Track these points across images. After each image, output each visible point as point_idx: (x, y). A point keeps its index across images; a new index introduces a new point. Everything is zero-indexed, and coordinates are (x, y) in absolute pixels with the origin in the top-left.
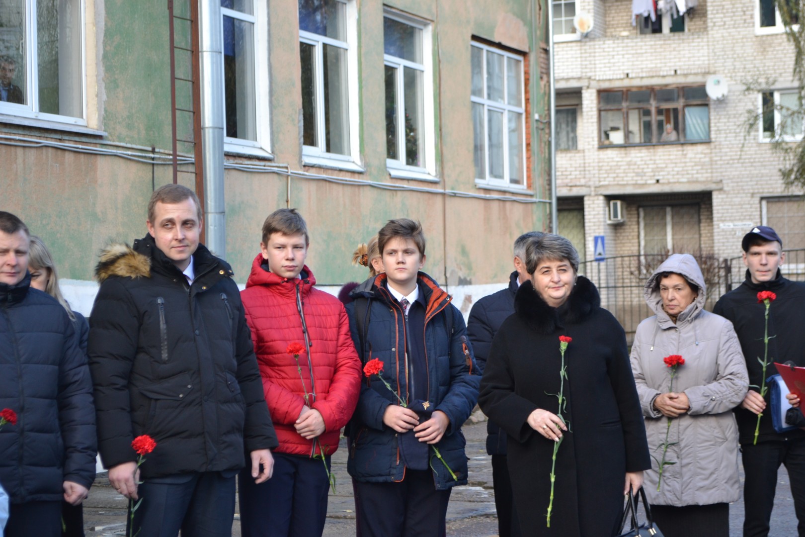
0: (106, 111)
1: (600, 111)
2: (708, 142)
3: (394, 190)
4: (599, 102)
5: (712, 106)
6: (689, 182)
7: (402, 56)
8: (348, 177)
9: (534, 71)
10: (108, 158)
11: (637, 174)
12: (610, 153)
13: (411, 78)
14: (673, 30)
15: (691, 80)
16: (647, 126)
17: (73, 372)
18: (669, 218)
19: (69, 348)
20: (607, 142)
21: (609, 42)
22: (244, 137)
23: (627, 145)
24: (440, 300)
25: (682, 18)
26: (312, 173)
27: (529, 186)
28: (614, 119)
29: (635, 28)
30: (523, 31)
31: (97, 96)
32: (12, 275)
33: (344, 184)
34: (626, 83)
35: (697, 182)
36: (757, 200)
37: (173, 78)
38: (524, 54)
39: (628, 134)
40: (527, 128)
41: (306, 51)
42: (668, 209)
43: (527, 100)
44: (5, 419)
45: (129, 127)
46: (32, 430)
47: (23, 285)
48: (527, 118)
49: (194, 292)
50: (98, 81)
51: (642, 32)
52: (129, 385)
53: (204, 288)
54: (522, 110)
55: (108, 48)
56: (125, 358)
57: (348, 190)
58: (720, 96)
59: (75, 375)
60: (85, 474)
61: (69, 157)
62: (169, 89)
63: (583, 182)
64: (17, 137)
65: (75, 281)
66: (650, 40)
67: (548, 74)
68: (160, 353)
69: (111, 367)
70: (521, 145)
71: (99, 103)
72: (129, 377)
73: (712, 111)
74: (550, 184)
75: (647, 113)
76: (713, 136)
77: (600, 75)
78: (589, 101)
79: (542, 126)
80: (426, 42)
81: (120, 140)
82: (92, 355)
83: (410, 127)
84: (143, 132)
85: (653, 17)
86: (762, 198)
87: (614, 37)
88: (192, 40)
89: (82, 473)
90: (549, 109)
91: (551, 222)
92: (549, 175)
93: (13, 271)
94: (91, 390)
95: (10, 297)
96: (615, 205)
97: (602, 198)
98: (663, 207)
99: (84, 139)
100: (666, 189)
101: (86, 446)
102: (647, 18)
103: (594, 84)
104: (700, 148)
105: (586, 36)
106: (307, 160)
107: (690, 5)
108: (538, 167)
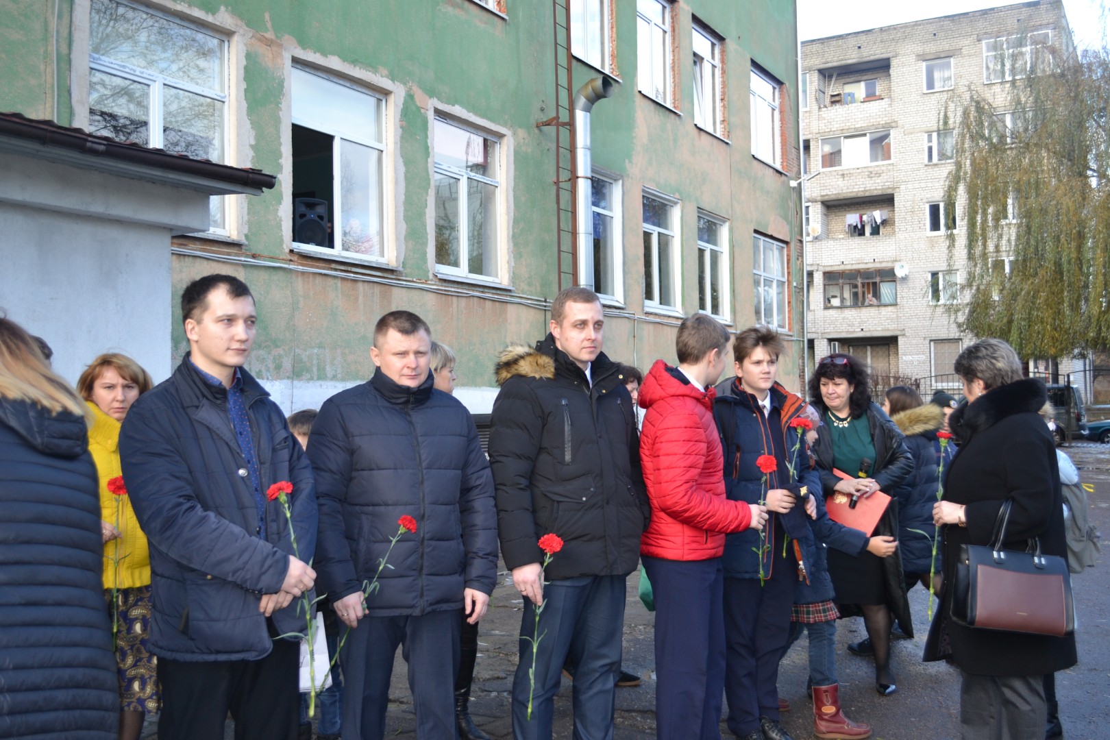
0: (514, 273)
1: (825, 285)
2: (895, 305)
4: (824, 280)
5: (898, 282)
6: (882, 330)
7: (708, 242)
8: (674, 322)
9: (794, 254)
10: (515, 305)
11: (849, 325)
12: (831, 312)
13: (715, 256)
14: (872, 234)
15: (884, 265)
16: (855, 295)
17: (475, 476)
18: (869, 353)
19: (472, 451)
20: (829, 305)
21: (831, 242)
22: (605, 293)
23: (842, 307)
24: (796, 405)
25: (878, 227)
26: (651, 318)
27: (790, 330)
28: (834, 291)
29: (847, 233)
30: (787, 228)
31: (508, 262)
32: (413, 377)
34: (842, 268)
35: (888, 330)
36: (927, 342)
37: (559, 251)
38: (786, 243)
39: (843, 300)
40: (788, 291)
41: (647, 235)
42: (869, 348)
43: (789, 273)
44: (404, 526)
45: (530, 284)
46: (431, 539)
47: (426, 385)
48: (788, 285)
49: (595, 396)
50: (508, 253)
51: (852, 236)
52: (531, 485)
53: (604, 391)
54: (785, 279)
55: (515, 230)
56: (528, 458)
58: (904, 275)
59: (478, 478)
60: (486, 581)
61: (488, 304)
62: (557, 259)
63: (814, 330)
64: (453, 289)
65: (491, 388)
66: (858, 240)
67: (802, 257)
68: (564, 455)
69: (513, 467)
70: (784, 303)
71: (509, 267)
72: (531, 477)
73: (898, 285)
74: (803, 329)
75: (856, 286)
76: (898, 301)
77: (825, 263)
78: (818, 278)
79: (798, 290)
80: (724, 233)
81: (523, 293)
82: (494, 454)
83: (714, 289)
84: (539, 288)
85: (859, 226)
86: (931, 341)
87: (833, 239)
88: (572, 225)
89: (482, 580)
90: (803, 280)
91: (804, 353)
92: (803, 322)
93: (414, 374)
94: (493, 494)
95: (412, 399)
96: (834, 345)
97: (826, 340)
98: (865, 346)
99: (499, 292)
100: (868, 334)
101: (488, 551)
102: (856, 227)
103: (821, 268)
104: (890, 309)
105: (816, 238)
106: (647, 309)
107: (884, 218)
108: (796, 317)
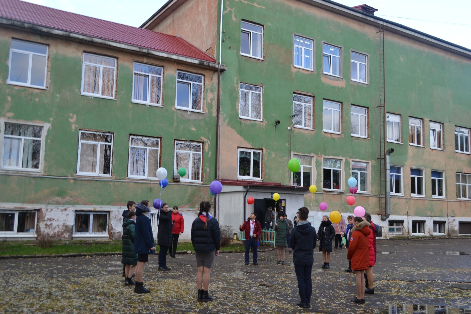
0: (372, 191)
3: (434, 200)
7: (437, 177)
8: (422, 199)
10: (371, 197)
13: (440, 181)
22: (399, 193)
31: (370, 189)
33: (421, 200)
37: (381, 186)
41: (413, 178)
45: (375, 192)
57: (422, 201)
61: (364, 197)
80: (443, 174)
81: (373, 195)
83: (440, 189)
84: (378, 193)
88: (385, 180)
99: (368, 195)
106: (412, 196)
